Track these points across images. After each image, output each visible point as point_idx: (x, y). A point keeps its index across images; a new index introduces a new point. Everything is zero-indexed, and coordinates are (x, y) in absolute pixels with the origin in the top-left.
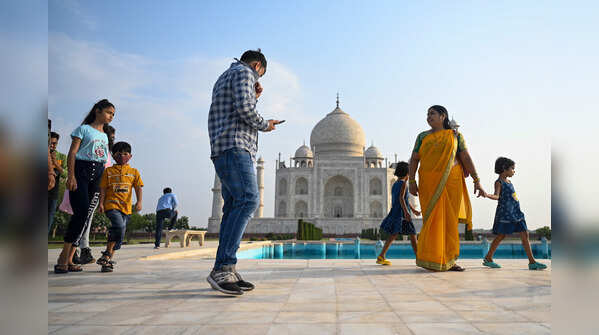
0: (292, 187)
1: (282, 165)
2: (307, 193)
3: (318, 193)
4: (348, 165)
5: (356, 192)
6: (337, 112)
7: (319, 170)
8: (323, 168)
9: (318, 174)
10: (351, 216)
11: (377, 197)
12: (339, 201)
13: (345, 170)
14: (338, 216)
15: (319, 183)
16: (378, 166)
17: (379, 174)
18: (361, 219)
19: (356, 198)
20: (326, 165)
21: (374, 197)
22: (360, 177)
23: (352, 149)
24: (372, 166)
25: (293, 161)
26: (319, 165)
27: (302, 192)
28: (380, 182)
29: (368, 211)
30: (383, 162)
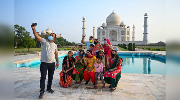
0: (101, 34)
1: (99, 28)
2: (105, 35)
3: (108, 35)
4: (115, 27)
5: (118, 34)
6: (113, 13)
7: (108, 29)
8: (109, 29)
9: (108, 30)
10: (116, 40)
11: (123, 35)
12: (113, 37)
13: (115, 29)
14: (113, 40)
15: (108, 32)
16: (124, 27)
17: (123, 30)
18: (118, 41)
19: (118, 36)
20: (110, 28)
21: (122, 35)
22: (118, 30)
23: (116, 23)
24: (122, 27)
25: (101, 27)
26: (108, 28)
27: (104, 35)
28: (124, 32)
29: (120, 39)
30: (125, 26)
